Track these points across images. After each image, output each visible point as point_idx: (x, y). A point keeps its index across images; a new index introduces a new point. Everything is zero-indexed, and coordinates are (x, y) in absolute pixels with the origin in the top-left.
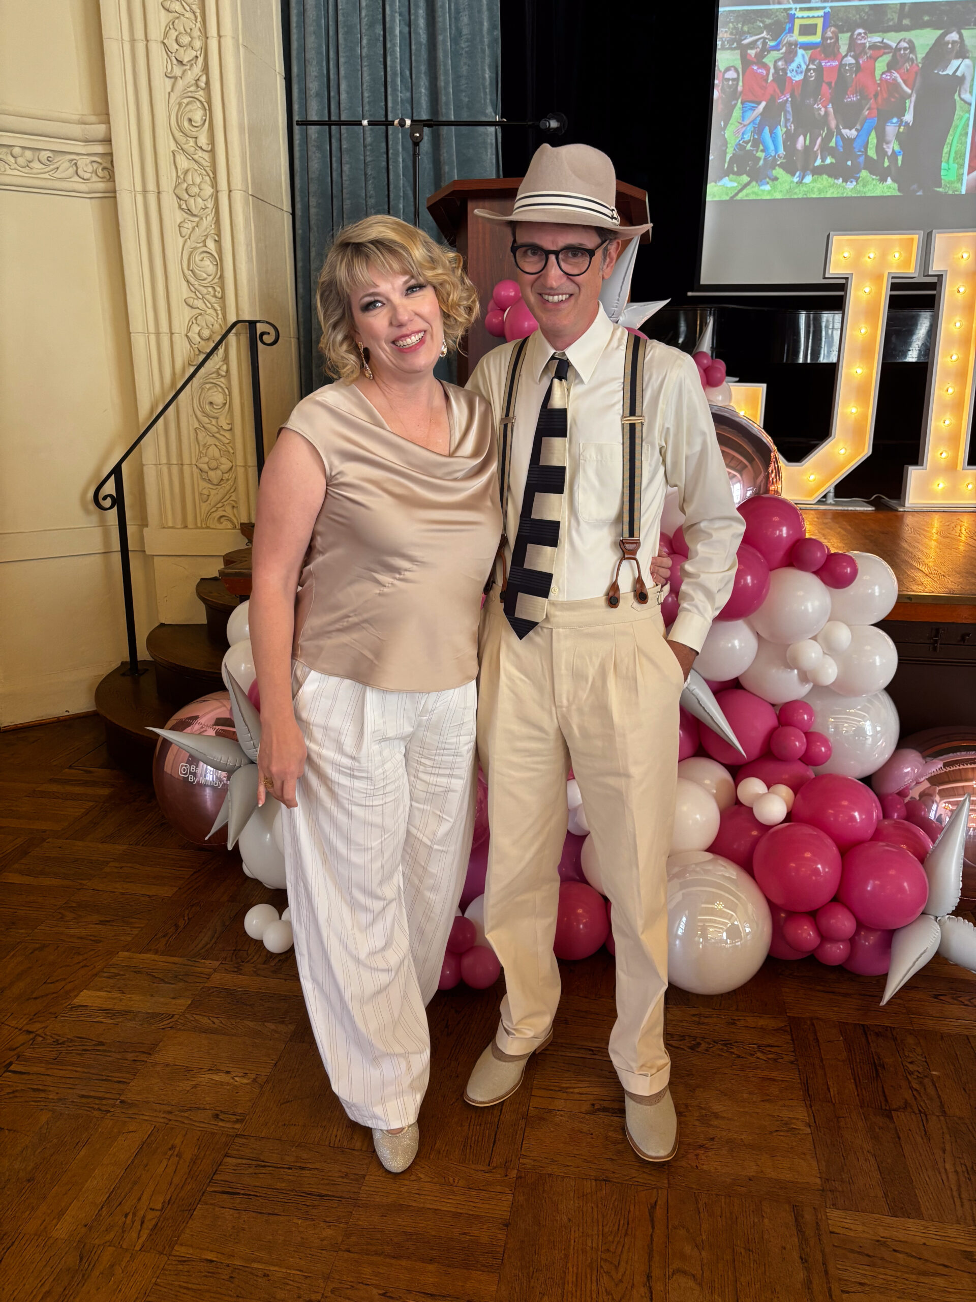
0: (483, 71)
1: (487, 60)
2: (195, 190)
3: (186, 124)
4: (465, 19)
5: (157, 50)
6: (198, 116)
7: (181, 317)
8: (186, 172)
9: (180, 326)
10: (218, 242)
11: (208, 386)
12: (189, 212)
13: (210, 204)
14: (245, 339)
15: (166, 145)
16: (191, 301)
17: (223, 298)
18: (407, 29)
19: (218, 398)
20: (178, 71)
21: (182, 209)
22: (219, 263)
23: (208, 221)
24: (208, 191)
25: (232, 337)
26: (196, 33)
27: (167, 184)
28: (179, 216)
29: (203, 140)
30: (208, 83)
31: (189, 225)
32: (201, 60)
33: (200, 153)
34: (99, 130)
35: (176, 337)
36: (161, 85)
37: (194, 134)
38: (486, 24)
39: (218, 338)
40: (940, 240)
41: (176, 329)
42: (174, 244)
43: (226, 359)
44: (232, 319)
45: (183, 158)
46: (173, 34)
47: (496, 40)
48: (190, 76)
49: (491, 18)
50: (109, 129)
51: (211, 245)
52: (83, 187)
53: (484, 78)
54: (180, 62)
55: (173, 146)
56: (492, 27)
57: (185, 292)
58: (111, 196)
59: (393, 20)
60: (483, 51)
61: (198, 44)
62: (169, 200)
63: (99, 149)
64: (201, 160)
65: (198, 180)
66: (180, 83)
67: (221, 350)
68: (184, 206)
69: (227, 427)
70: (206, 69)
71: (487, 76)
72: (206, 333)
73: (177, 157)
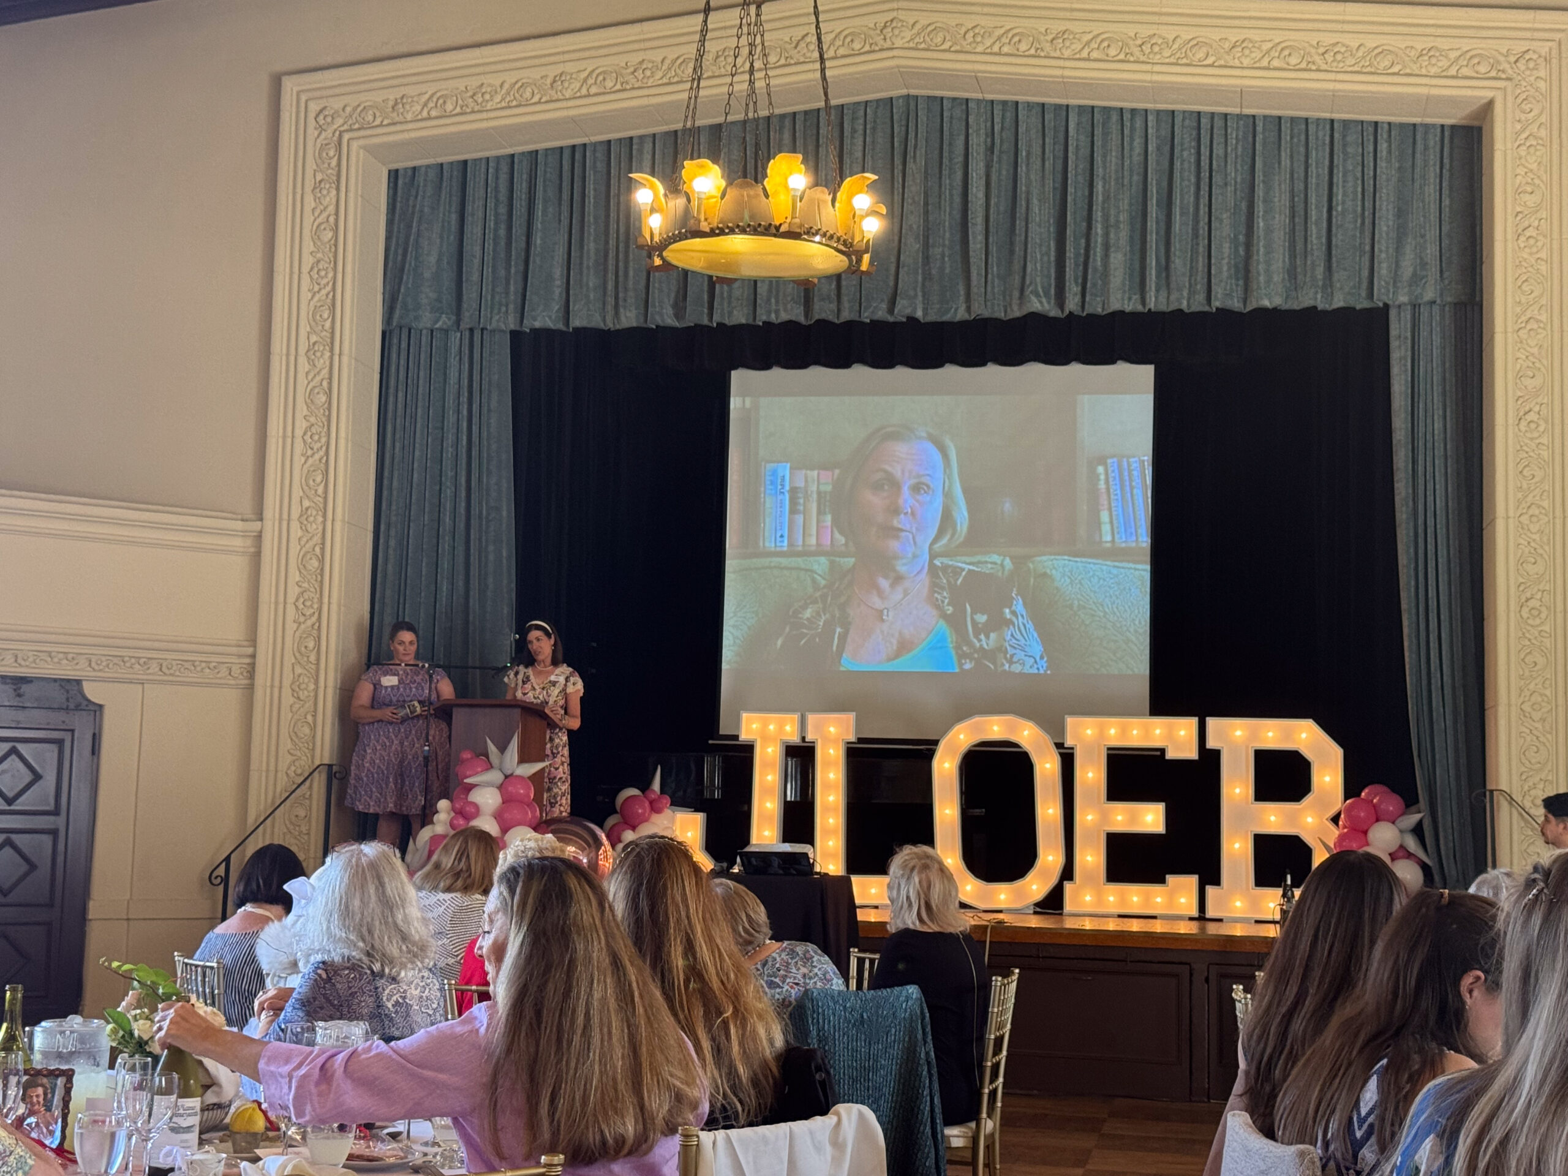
2: (303, 686)
3: (303, 649)
5: (290, 608)
6: (311, 644)
7: (285, 761)
8: (299, 676)
9: (283, 765)
10: (314, 716)
11: (296, 806)
12: (298, 698)
13: (312, 694)
14: (324, 776)
15: (289, 660)
16: (292, 751)
17: (313, 749)
18: (451, 587)
19: (302, 813)
20: (302, 619)
21: (294, 697)
22: (313, 728)
23: (309, 705)
24: (312, 686)
25: (316, 774)
26: (316, 600)
27: (287, 683)
28: (292, 700)
29: (313, 658)
30: (319, 627)
31: (297, 706)
32: (316, 615)
33: (309, 665)
34: (250, 650)
35: (279, 775)
36: (291, 627)
37: (307, 654)
38: (505, 582)
39: (306, 774)
40: (812, 718)
41: (280, 768)
42: (286, 715)
43: (311, 787)
44: (317, 763)
45: (299, 667)
46: (302, 600)
47: (512, 590)
48: (309, 623)
49: (509, 577)
50: (255, 651)
51: (310, 718)
52: (232, 682)
53: (503, 613)
54: (304, 615)
55: (293, 660)
57: (289, 746)
58: (251, 688)
59: (442, 582)
61: (316, 606)
62: (287, 691)
63: (248, 660)
64: (309, 669)
65: (306, 680)
66: (303, 626)
67: (308, 783)
68: (295, 695)
69: (305, 832)
70: (319, 619)
72: (299, 771)
73: (295, 667)
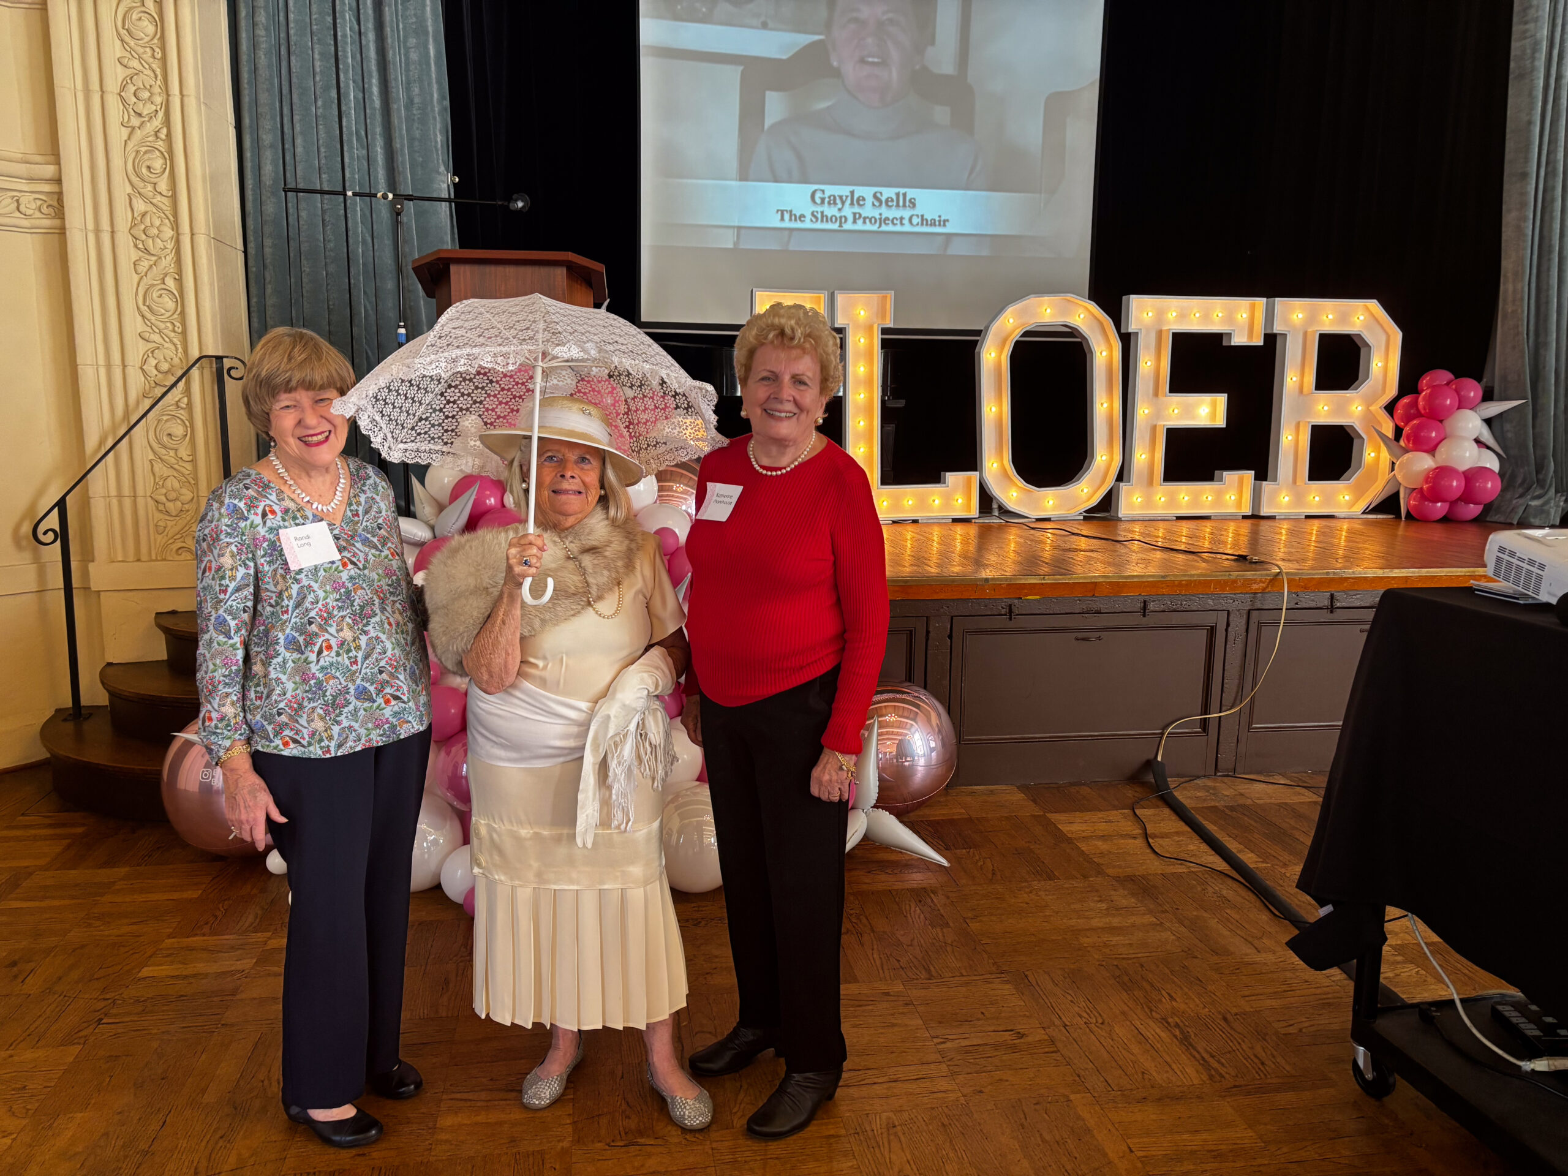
0: (436, 136)
1: (438, 126)
2: (154, 232)
3: (144, 170)
4: (417, 90)
5: (113, 102)
6: (158, 164)
7: (136, 351)
8: (144, 215)
9: (134, 359)
10: (180, 281)
11: (165, 418)
12: (147, 251)
13: (170, 245)
14: (210, 375)
15: (121, 189)
16: (146, 335)
17: (184, 333)
18: (360, 95)
19: (178, 430)
20: (135, 121)
21: (138, 249)
22: (180, 300)
23: (167, 261)
24: (168, 233)
25: (195, 373)
26: (157, 90)
27: (122, 224)
28: (134, 255)
29: (163, 185)
30: (169, 135)
31: (146, 264)
32: (161, 114)
33: (159, 198)
34: (49, 170)
35: (129, 370)
36: (118, 134)
37: (155, 180)
38: (435, 96)
39: (180, 373)
40: (841, 298)
41: (129, 362)
42: (127, 280)
43: (188, 391)
44: (195, 353)
45: (140, 201)
46: (131, 88)
47: (446, 109)
48: (150, 128)
49: (440, 89)
50: (60, 171)
51: (170, 283)
52: (25, 223)
53: (436, 142)
54: (138, 114)
55: (129, 190)
56: (442, 98)
57: (140, 326)
58: (60, 232)
59: (348, 86)
60: (434, 118)
61: (158, 99)
62: (124, 240)
63: (47, 188)
64: (160, 204)
65: (157, 222)
66: (138, 134)
67: (181, 384)
68: (141, 246)
69: (188, 459)
70: (167, 121)
71: (439, 140)
72: (165, 367)
73: (134, 201)
